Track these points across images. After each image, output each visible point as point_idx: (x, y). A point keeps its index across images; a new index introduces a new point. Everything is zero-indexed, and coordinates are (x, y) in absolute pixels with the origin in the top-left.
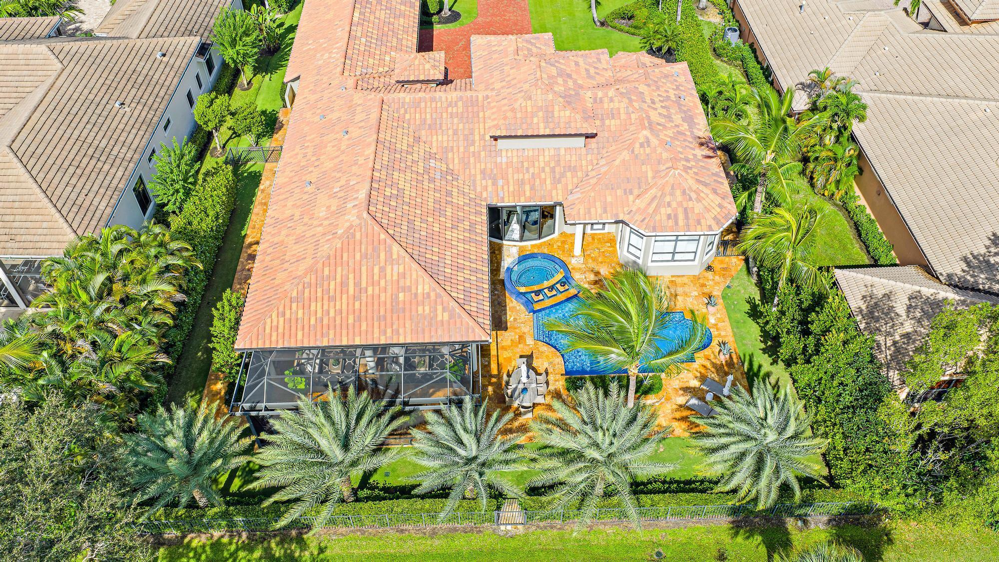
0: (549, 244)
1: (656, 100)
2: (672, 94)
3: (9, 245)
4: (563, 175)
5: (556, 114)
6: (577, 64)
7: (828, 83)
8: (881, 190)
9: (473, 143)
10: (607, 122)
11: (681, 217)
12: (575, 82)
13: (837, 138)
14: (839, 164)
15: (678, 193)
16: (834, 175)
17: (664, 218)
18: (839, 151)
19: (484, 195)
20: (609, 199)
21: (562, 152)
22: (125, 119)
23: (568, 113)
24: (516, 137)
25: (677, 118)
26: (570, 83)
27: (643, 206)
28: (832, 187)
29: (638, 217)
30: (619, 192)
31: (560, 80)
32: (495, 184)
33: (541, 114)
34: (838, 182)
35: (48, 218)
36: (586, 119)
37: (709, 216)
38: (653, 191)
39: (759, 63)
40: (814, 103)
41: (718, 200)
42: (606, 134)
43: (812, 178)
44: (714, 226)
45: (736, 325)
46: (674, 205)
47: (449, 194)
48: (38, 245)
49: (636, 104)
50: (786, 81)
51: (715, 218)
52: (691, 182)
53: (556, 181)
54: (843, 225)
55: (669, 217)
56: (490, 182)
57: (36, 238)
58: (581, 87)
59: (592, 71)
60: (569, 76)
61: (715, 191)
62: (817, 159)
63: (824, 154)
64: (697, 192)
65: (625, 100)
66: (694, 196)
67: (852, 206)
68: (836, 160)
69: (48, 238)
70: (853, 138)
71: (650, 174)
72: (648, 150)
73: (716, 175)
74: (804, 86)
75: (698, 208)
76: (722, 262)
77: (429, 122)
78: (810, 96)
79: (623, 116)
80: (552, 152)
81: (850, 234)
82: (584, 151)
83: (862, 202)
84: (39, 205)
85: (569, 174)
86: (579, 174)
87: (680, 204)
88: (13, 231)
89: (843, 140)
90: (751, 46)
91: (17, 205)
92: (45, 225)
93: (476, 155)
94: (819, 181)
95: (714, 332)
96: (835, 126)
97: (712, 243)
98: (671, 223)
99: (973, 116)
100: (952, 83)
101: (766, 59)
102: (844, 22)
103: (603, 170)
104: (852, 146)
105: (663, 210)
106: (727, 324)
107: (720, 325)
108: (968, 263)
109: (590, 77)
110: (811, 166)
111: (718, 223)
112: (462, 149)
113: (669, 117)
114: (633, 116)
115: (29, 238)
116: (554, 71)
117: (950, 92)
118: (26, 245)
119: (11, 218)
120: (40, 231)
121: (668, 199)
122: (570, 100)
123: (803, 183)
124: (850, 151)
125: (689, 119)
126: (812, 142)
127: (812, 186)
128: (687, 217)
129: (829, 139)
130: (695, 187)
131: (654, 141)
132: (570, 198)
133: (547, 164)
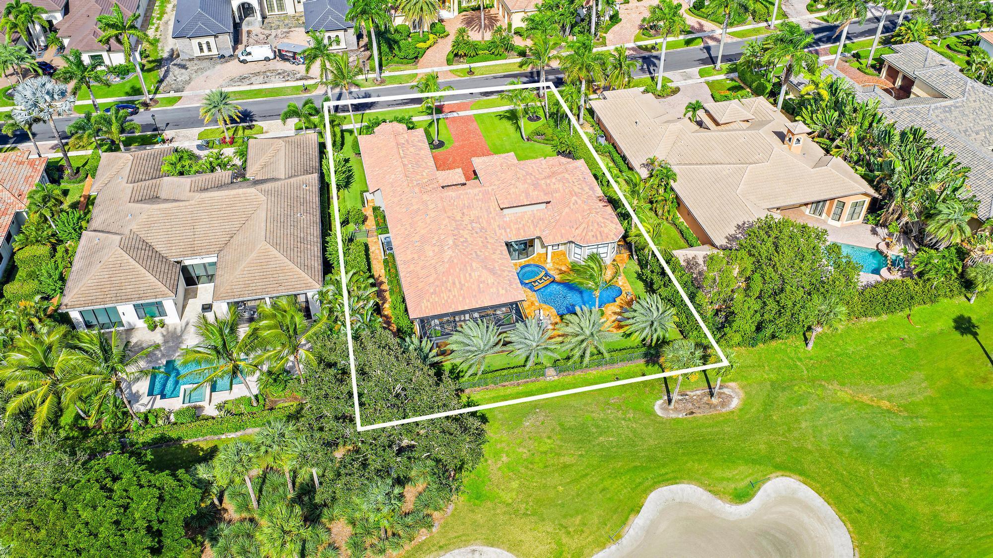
0: (533, 259)
1: (575, 181)
2: (581, 177)
3: (279, 288)
4: (538, 223)
5: (531, 194)
6: (532, 168)
7: (656, 163)
8: (689, 213)
9: (491, 213)
10: (554, 195)
11: (599, 236)
12: (535, 176)
13: (665, 189)
14: (668, 202)
15: (595, 225)
16: (666, 208)
17: (591, 237)
18: (667, 196)
19: (502, 237)
20: (563, 231)
21: (535, 212)
22: (305, 221)
23: (536, 193)
24: (514, 207)
25: (587, 189)
26: (533, 178)
27: (580, 233)
28: (667, 214)
29: (578, 238)
30: (567, 228)
31: (528, 177)
32: (505, 231)
33: (523, 194)
34: (669, 211)
35: (296, 273)
36: (546, 194)
37: (612, 234)
38: (584, 225)
39: (619, 154)
40: (651, 174)
41: (614, 226)
42: (555, 201)
43: (656, 211)
44: (615, 238)
45: (632, 283)
46: (594, 230)
47: (486, 238)
48: (295, 286)
49: (567, 185)
50: (635, 163)
51: (614, 234)
52: (601, 219)
53: (535, 227)
54: (674, 232)
55: (593, 236)
56: (503, 231)
57: (293, 283)
58: (538, 179)
59: (540, 170)
60: (531, 174)
61: (612, 222)
62: (656, 201)
63: (660, 198)
64: (604, 223)
65: (561, 183)
66: (603, 225)
67: (677, 222)
68: (666, 201)
69: (299, 283)
70: (672, 189)
71: (580, 218)
72: (577, 206)
73: (611, 214)
74: (644, 165)
75: (606, 230)
76: (620, 257)
77: (467, 205)
78: (648, 170)
79: (561, 190)
80: (531, 213)
81: (678, 236)
82: (546, 210)
83: (682, 220)
84: (290, 267)
85: (541, 222)
86: (546, 222)
87: (597, 230)
88: (280, 282)
89: (668, 190)
90: (613, 144)
91: (278, 269)
92: (295, 276)
93: (494, 219)
94: (660, 212)
95: (622, 289)
96: (663, 184)
97: (614, 248)
98: (594, 239)
99: (725, 173)
100: (714, 157)
101: (622, 152)
102: (659, 130)
103: (558, 218)
104: (673, 193)
105: (590, 234)
106: (628, 284)
107: (625, 285)
108: (728, 239)
109: (540, 173)
110: (655, 205)
111: (616, 236)
112: (486, 216)
113: (582, 189)
114: (566, 190)
115: (289, 284)
116: (524, 173)
117: (714, 161)
118: (288, 287)
119: (277, 275)
120: (294, 280)
121: (591, 228)
122: (536, 186)
123: (652, 214)
124: (672, 196)
125: (592, 189)
126: (653, 193)
127: (657, 215)
128: (601, 236)
129: (661, 191)
130: (602, 221)
131: (579, 202)
132: (544, 233)
133: (529, 218)
